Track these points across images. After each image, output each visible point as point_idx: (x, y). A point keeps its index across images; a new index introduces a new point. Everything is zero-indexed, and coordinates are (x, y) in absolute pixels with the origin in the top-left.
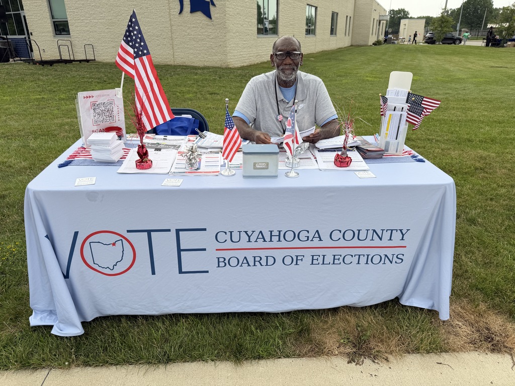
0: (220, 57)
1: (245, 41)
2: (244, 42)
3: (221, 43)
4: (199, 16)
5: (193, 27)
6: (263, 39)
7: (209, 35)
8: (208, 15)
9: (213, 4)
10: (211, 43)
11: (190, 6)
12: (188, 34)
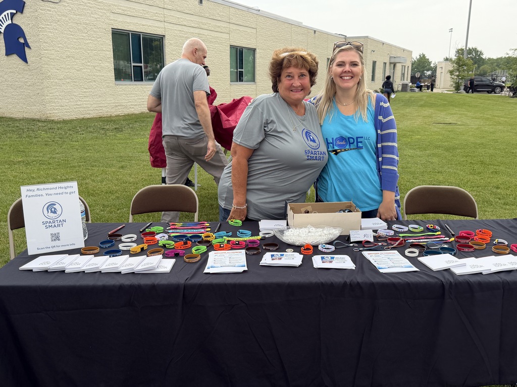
0: (38, 108)
1: (86, 88)
2: (85, 90)
3: (38, 91)
4: (15, 58)
5: (10, 72)
6: (130, 86)
7: (26, 82)
8: (25, 59)
9: (29, 47)
10: (29, 91)
11: (4, 48)
12: (6, 80)
